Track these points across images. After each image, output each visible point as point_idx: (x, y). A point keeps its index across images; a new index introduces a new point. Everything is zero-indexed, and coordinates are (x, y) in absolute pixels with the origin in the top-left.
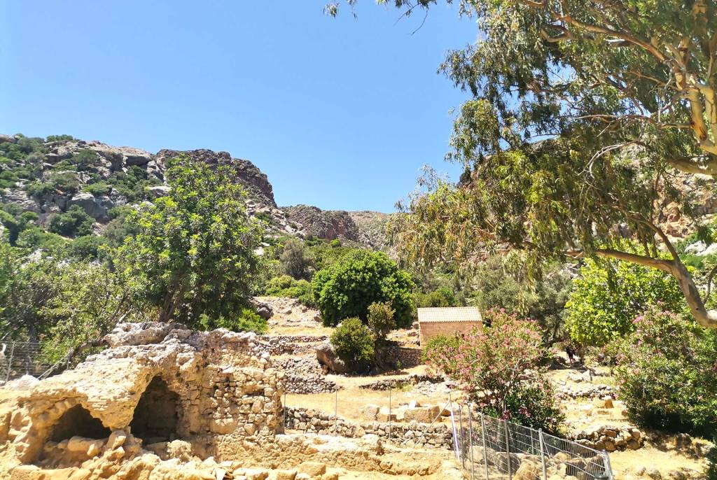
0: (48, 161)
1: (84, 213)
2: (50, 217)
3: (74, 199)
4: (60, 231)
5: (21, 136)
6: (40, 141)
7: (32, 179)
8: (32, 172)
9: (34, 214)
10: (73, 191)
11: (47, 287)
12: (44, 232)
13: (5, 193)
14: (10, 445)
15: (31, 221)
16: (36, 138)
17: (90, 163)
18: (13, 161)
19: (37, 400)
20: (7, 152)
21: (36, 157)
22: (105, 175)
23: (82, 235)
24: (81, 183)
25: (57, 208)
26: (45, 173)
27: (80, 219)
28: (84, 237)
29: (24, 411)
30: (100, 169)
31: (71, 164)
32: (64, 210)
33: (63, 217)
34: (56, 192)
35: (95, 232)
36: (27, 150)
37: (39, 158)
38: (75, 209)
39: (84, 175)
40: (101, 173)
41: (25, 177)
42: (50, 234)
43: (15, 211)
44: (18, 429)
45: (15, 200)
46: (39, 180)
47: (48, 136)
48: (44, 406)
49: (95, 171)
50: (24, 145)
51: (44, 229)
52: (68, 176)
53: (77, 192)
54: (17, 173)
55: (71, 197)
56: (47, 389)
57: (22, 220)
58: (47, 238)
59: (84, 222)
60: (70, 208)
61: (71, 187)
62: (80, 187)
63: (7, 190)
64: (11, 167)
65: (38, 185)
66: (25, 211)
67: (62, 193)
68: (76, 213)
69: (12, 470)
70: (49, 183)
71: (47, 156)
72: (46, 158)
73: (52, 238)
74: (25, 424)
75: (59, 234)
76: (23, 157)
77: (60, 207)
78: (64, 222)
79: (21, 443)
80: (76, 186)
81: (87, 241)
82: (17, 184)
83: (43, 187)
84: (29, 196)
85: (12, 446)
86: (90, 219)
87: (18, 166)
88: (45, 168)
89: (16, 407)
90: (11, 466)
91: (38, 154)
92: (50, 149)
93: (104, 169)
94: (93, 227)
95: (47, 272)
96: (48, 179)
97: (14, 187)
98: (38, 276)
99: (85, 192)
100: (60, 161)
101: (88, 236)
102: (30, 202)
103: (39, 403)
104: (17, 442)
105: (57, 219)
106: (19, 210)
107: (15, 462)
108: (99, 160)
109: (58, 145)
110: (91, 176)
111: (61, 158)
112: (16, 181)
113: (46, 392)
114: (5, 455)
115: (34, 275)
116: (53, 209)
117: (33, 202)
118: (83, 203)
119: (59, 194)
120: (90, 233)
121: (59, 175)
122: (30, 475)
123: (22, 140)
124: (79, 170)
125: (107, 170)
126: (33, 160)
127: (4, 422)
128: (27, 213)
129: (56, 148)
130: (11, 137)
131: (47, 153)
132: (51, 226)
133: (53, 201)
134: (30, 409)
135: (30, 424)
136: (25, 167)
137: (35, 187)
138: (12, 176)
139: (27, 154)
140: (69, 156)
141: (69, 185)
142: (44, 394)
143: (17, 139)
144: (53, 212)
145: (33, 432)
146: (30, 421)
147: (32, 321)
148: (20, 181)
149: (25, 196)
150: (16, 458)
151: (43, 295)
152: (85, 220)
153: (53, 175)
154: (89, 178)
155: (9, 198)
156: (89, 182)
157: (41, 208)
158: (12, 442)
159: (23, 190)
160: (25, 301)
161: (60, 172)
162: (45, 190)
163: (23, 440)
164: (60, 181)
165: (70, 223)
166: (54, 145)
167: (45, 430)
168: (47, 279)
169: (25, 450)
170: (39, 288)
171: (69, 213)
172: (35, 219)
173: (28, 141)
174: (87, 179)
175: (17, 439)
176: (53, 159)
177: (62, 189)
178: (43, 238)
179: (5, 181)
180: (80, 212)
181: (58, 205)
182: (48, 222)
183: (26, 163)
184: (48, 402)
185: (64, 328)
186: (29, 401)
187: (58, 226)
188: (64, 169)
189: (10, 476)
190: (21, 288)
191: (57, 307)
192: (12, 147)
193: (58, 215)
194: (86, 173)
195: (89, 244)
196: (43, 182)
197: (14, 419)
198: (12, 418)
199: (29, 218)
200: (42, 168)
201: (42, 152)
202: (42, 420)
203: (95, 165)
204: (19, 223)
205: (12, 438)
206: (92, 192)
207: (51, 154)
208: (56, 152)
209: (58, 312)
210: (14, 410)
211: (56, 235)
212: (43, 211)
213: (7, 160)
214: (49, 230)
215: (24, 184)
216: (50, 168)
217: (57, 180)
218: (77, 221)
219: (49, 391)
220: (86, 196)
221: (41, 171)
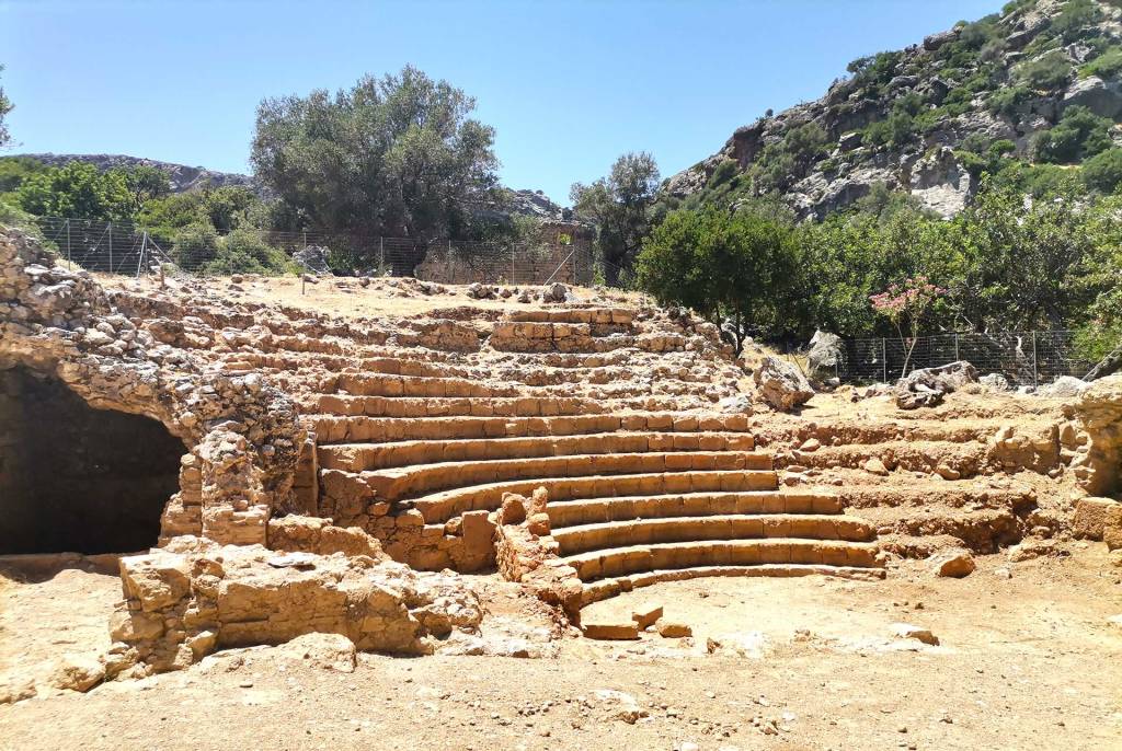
0: (1012, 49)
1: (1090, 115)
2: (1032, 140)
3: (1067, 96)
4: (1054, 158)
5: (963, 24)
6: (993, 19)
7: (994, 88)
8: (991, 75)
9: (1008, 142)
10: (1064, 83)
11: (1063, 247)
12: (1029, 166)
13: (959, 123)
14: (1066, 469)
15: (1006, 155)
16: (985, 19)
17: (1084, 23)
18: (960, 70)
19: (1094, 408)
20: (948, 59)
21: (992, 49)
22: (1115, 34)
23: (1092, 154)
24: (1075, 64)
25: (1042, 121)
26: (1012, 69)
27: (1085, 128)
28: (1099, 156)
29: (1075, 424)
30: (1103, 26)
31: (1051, 38)
32: (1053, 121)
33: (1055, 133)
34: (1035, 95)
35: (1115, 142)
36: (976, 44)
37: (998, 49)
38: (1074, 113)
39: (1077, 48)
40: (1107, 34)
41: (982, 88)
42: (1038, 166)
43: (980, 145)
44: (1072, 448)
45: (975, 129)
46: (1004, 85)
47: (1002, 6)
48: (1106, 417)
49: (1096, 33)
50: (971, 36)
51: (1028, 162)
52: (1051, 60)
53: (1071, 83)
54: (968, 86)
55: (1062, 95)
56: (1106, 392)
57: (992, 156)
58: (1037, 174)
59: (1094, 131)
60: (1064, 114)
61: (1059, 78)
62: (1075, 74)
63: (962, 118)
64: (959, 80)
65: (1005, 92)
66: (992, 141)
67: (1044, 93)
68: (1075, 119)
69: (1077, 501)
70: (1021, 84)
71: (1009, 41)
72: (1009, 45)
73: (1043, 172)
74: (1083, 442)
75: (1054, 162)
76: (973, 58)
77: (1046, 119)
78: (1059, 139)
79: (1082, 468)
80: (1066, 72)
81: (1103, 162)
82: (973, 103)
83: (1013, 95)
84: (994, 116)
85: (1070, 471)
86: (1103, 122)
87: (968, 74)
88: (1010, 62)
89: (1062, 419)
90: (1074, 497)
91: (994, 44)
92: (1012, 27)
93: (1111, 25)
94: (1112, 134)
95: (1058, 223)
96: (1018, 78)
97: (971, 109)
98: (1046, 232)
99: (1085, 78)
100: (1031, 40)
101: (1105, 152)
102: (996, 125)
103: (1098, 412)
104: (1077, 465)
105: (1047, 139)
106: (985, 143)
107: (1078, 492)
108: (1098, 11)
109: (1022, 13)
110: (1089, 46)
111: (1032, 34)
112: (970, 100)
113: (1106, 397)
114: (1061, 481)
115: (1039, 232)
116: (1035, 124)
117: (1003, 123)
118: (1085, 98)
119: (1041, 96)
120: (1107, 146)
121: (1034, 64)
122: (1107, 510)
123: (966, 31)
124: (1067, 42)
125: (1116, 24)
126: (991, 56)
127: (1050, 439)
128: (997, 144)
129: (1021, 20)
130: (949, 31)
131: (1009, 34)
132: (1038, 154)
133: (1034, 111)
134: (1085, 421)
135: (1090, 442)
136: (978, 72)
137: (1000, 98)
138: (963, 93)
139: (979, 49)
140: (1045, 25)
141: (1054, 75)
142: (1104, 400)
143: (958, 32)
144: (1036, 130)
145: (1097, 454)
146: (1089, 438)
147: (1050, 301)
148: (976, 98)
149: (988, 118)
150: (1078, 486)
151: (1059, 258)
152: (1095, 126)
153: (1025, 68)
154: (1088, 50)
155: (967, 129)
156: (1089, 58)
157: (1015, 130)
158: (1067, 465)
159: (984, 109)
160: (1034, 272)
161: (1036, 59)
162: (1017, 98)
163: (1085, 463)
164: (1037, 75)
165: (1069, 139)
166: (1016, 18)
167: (1116, 451)
168: (1061, 234)
169: (1090, 476)
170: (1051, 250)
171: (1064, 122)
172: (1011, 150)
173: (975, 27)
174: (1083, 53)
175: (1074, 462)
176: (1020, 41)
177: (1045, 87)
178: (1028, 176)
179: (956, 105)
180: (1083, 114)
181: (1041, 115)
182: (1032, 149)
183: (980, 64)
184: (1112, 412)
185: (1109, 303)
186: (1081, 410)
187: (1051, 152)
188: (1041, 51)
189: (1075, 510)
190: (1024, 254)
191: (1090, 272)
192: (954, 48)
193: (1046, 132)
194: (1081, 44)
195: (1110, 166)
196: (1011, 86)
197: (1063, 435)
198: (1061, 433)
199: (1001, 151)
200: (1005, 62)
201: (1000, 36)
202: (1109, 438)
203: (1093, 24)
204: (989, 162)
205: (1067, 461)
206: (1097, 73)
207: (1015, 35)
208: (1022, 27)
209: (1092, 279)
210: (1061, 423)
211: (1049, 166)
212: (1021, 134)
213: (952, 70)
214: (1035, 162)
215: (983, 99)
216: (1017, 58)
217: (1034, 75)
218: (1081, 131)
219: (1109, 395)
220: (1086, 84)
221: (1005, 69)
